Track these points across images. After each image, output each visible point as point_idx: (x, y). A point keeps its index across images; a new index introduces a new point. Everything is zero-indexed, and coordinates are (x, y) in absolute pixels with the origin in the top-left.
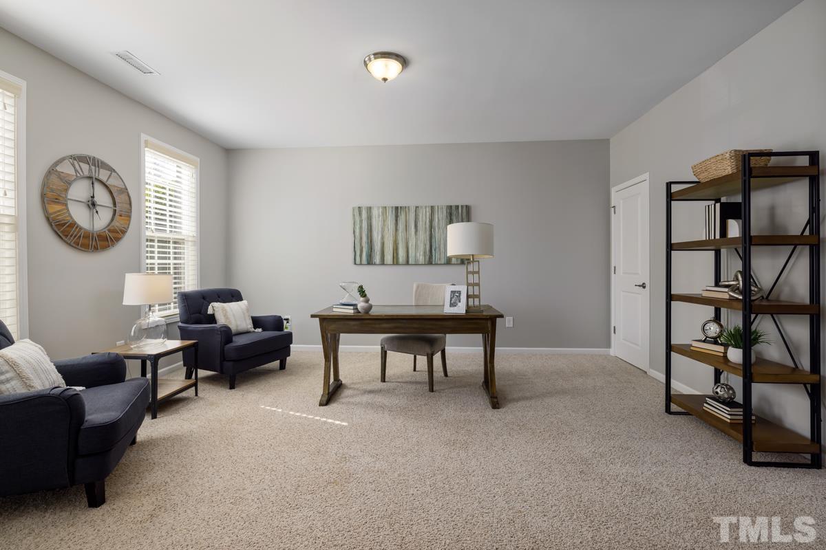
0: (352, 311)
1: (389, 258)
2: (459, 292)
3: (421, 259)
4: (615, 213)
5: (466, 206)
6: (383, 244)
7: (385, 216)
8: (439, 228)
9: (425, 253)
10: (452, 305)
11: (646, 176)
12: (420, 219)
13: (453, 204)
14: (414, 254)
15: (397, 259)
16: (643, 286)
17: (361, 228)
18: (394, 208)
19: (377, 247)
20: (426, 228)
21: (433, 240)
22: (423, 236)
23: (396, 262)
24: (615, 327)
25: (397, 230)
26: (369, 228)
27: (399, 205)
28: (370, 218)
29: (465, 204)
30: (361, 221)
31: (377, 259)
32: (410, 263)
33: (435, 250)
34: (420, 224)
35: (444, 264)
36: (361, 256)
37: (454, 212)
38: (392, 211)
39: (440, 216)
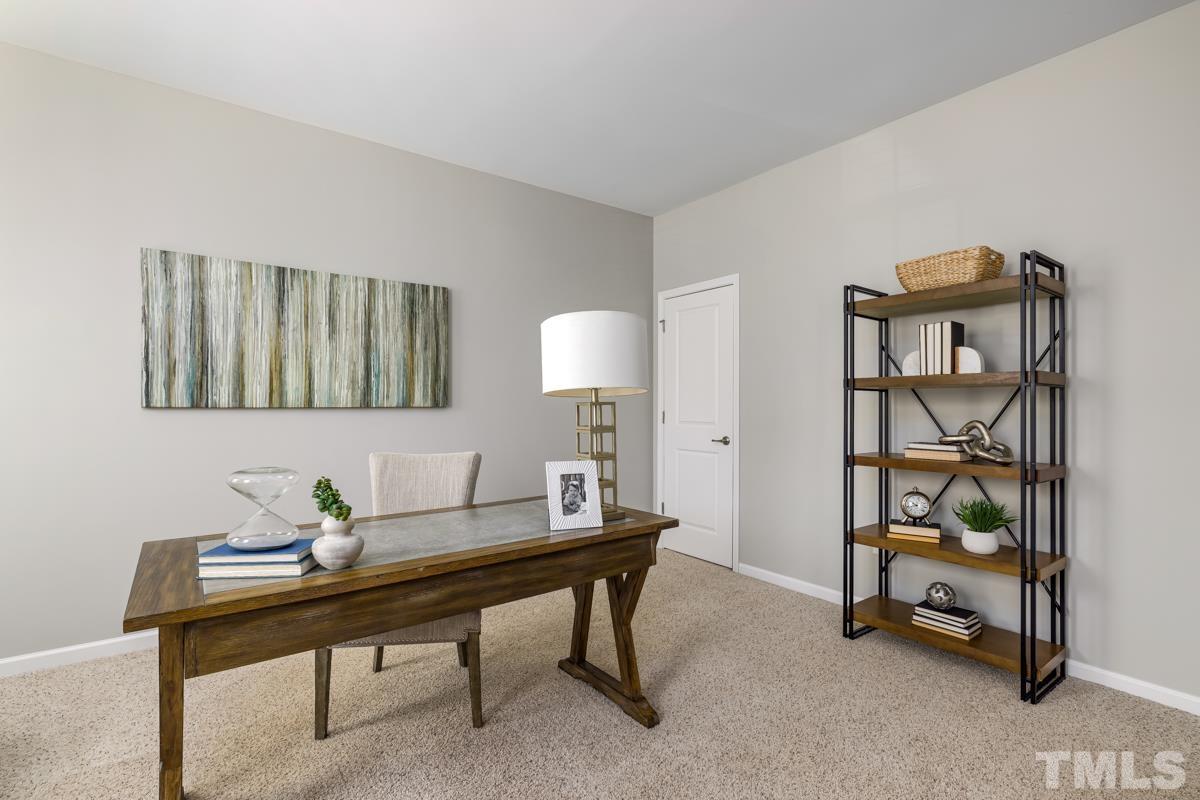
0: (297, 570)
1: (257, 390)
2: (581, 478)
3: (344, 396)
4: (664, 330)
5: (444, 289)
6: (240, 357)
7: (247, 288)
8: (387, 329)
9: (353, 381)
10: (569, 509)
11: (734, 278)
12: (343, 305)
13: (419, 281)
14: (325, 386)
15: (282, 394)
16: (725, 441)
17: (169, 308)
18: (273, 272)
19: (223, 364)
20: (356, 326)
21: (373, 355)
22: (350, 342)
23: (276, 400)
24: (663, 504)
25: (280, 323)
26: (198, 311)
27: (288, 266)
28: (199, 285)
29: (441, 284)
30: (171, 290)
31: (223, 393)
32: (317, 403)
33: (377, 376)
34: (342, 317)
35: (397, 407)
36: (169, 386)
37: (419, 297)
38: (268, 277)
39: (390, 304)
